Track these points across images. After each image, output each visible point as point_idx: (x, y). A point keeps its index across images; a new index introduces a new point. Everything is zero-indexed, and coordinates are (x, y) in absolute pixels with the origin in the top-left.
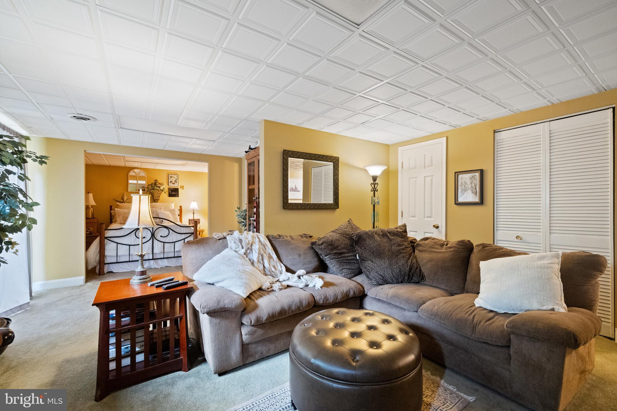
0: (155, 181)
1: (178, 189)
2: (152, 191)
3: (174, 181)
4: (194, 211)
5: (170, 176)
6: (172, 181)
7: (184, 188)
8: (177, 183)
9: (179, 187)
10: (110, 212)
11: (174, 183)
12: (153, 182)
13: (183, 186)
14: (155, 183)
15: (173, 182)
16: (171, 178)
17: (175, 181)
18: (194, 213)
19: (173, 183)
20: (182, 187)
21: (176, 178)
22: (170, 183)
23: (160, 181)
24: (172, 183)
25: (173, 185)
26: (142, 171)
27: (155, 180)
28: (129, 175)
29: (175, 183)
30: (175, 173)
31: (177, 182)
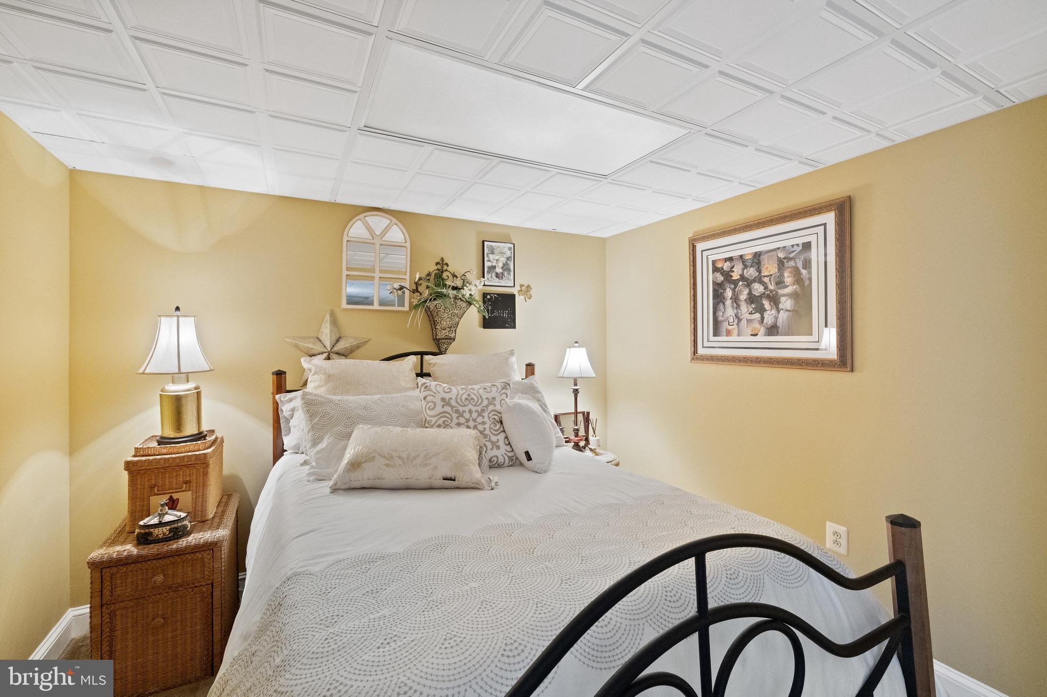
0: (437, 264)
1: (512, 297)
2: (431, 305)
3: (501, 265)
4: (576, 385)
5: (489, 247)
6: (494, 267)
7: (532, 292)
8: (512, 273)
9: (514, 291)
10: (274, 398)
11: (503, 274)
12: (432, 268)
13: (528, 286)
14: (439, 276)
15: (499, 270)
16: (493, 253)
17: (505, 267)
18: (576, 392)
19: (497, 276)
20: (527, 290)
21: (508, 254)
22: (488, 272)
23: (455, 266)
24: (494, 274)
25: (496, 282)
26: (394, 220)
27: (438, 260)
28: (345, 239)
29: (506, 274)
30: (504, 235)
31: (509, 270)
